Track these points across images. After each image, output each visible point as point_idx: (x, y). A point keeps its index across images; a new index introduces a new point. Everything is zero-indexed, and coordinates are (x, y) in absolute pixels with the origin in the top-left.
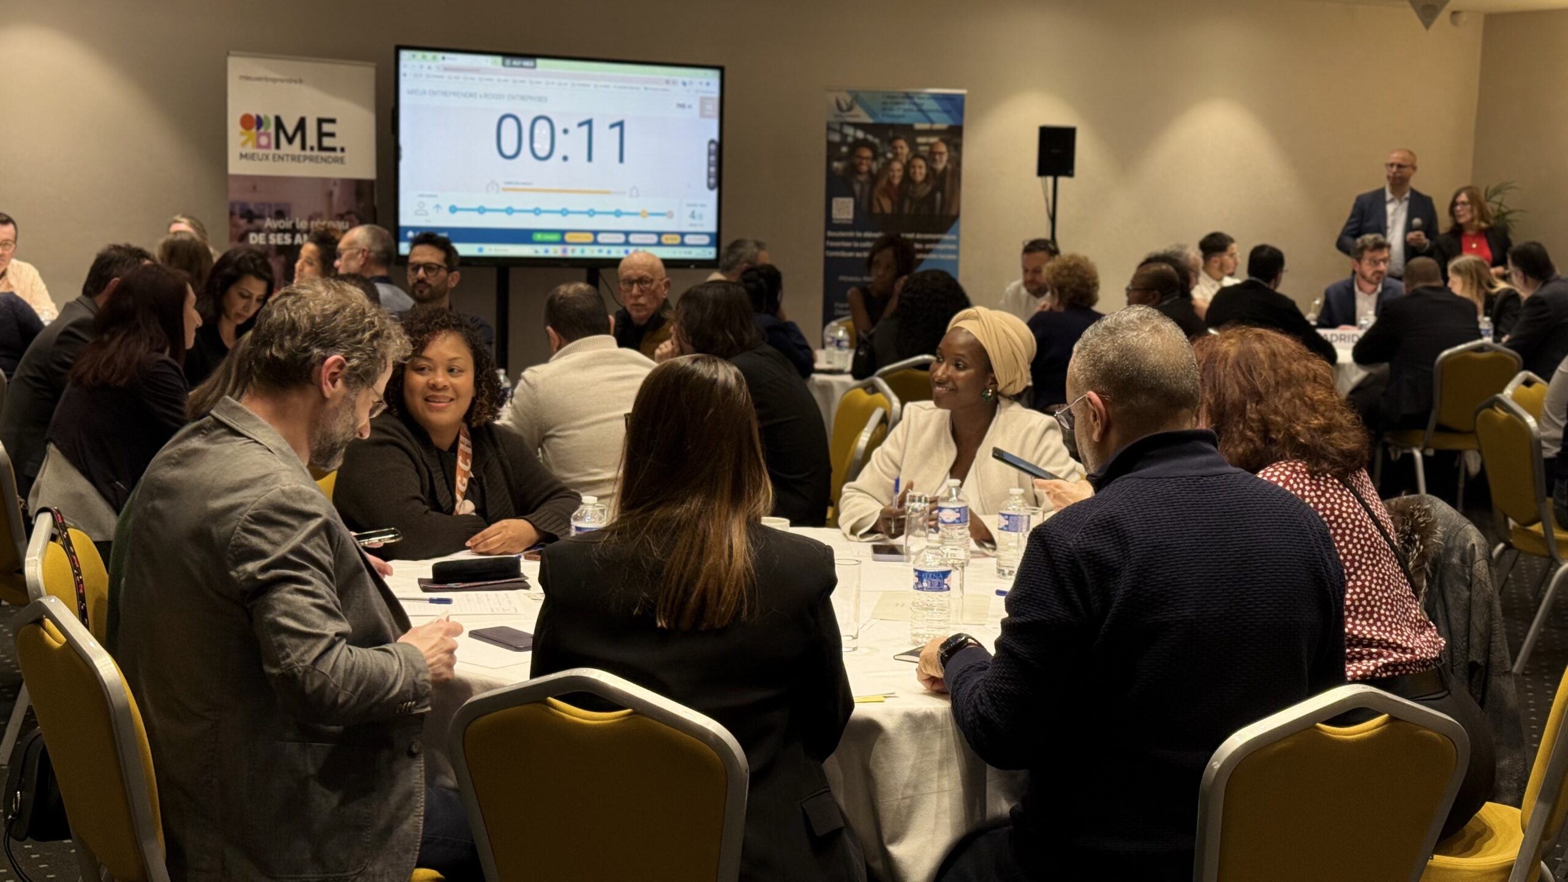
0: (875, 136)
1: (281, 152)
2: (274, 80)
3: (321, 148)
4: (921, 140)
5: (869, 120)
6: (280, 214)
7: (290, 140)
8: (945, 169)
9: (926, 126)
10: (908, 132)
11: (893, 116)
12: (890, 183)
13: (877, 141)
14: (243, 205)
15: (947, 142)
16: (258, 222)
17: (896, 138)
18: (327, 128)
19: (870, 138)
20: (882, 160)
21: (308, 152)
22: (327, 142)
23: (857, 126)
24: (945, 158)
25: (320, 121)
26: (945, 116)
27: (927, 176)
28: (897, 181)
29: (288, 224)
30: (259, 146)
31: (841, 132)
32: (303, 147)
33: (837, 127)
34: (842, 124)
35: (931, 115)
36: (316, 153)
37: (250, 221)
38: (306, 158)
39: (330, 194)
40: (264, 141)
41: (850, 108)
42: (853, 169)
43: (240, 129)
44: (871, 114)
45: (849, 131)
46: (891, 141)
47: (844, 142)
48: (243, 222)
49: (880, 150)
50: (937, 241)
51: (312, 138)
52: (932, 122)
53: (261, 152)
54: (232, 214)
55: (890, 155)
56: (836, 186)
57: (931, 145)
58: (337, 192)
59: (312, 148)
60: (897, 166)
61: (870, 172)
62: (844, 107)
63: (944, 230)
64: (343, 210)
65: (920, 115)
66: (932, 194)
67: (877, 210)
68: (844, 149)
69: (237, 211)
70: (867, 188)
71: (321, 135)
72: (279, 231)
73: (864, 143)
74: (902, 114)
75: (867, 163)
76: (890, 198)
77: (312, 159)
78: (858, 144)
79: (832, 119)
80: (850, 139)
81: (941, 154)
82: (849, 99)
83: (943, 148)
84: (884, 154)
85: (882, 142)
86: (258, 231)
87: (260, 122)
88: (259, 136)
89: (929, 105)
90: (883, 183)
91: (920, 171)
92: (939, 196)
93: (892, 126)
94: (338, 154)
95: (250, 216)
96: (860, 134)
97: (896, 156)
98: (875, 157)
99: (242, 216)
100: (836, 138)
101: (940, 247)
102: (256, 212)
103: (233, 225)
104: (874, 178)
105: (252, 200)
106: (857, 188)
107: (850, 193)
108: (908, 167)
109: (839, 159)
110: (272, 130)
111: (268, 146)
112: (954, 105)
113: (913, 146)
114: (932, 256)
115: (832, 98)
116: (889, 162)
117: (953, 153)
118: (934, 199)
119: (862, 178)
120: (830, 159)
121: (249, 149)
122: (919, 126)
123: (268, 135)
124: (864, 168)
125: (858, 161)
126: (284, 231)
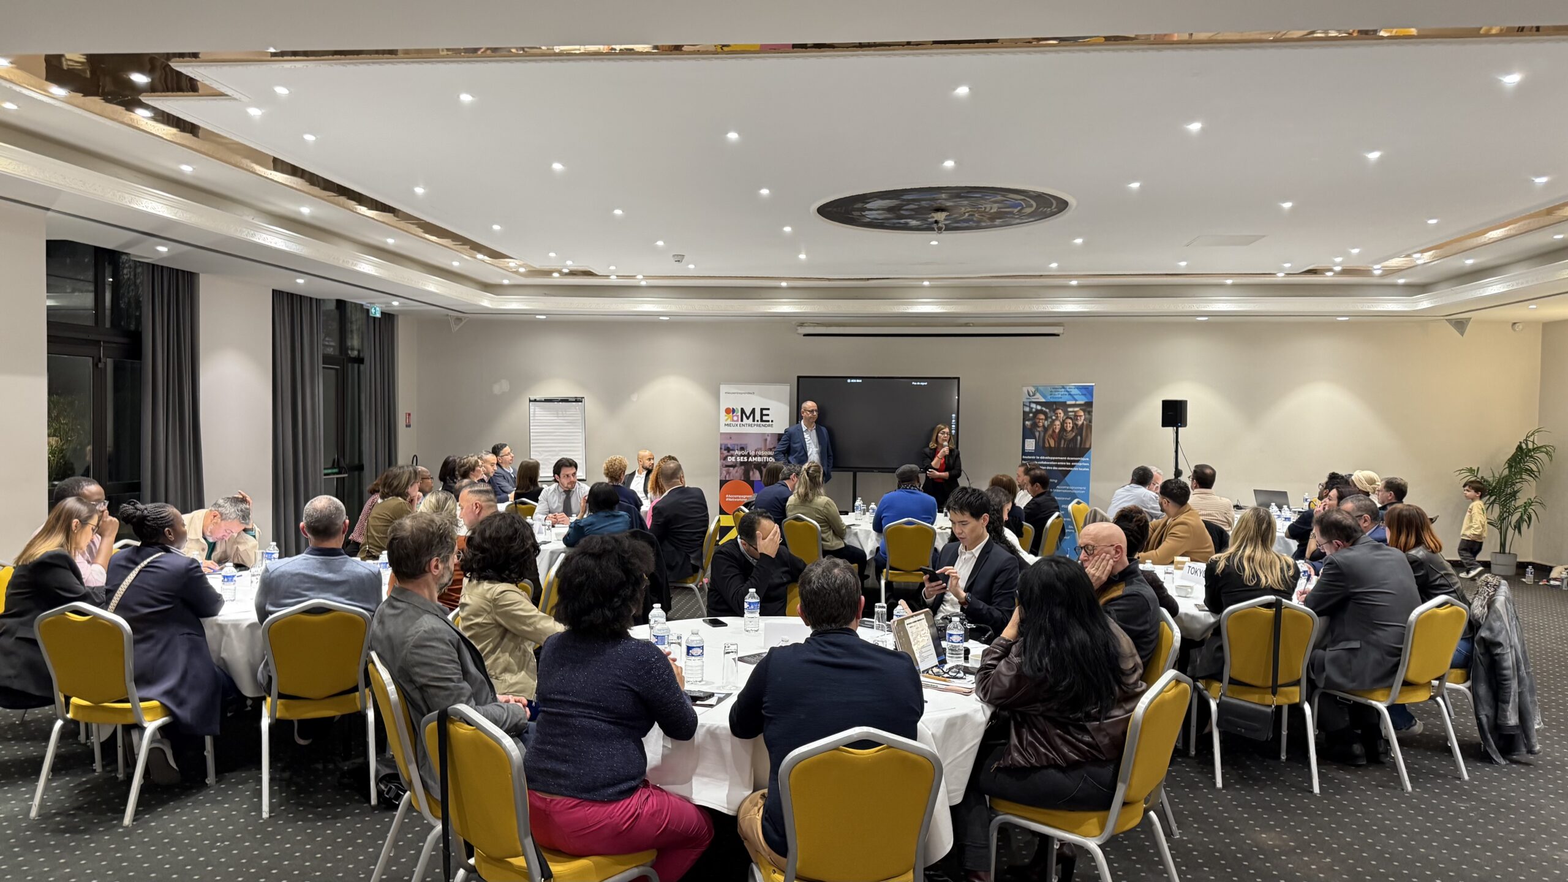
0: (1046, 408)
1: (743, 423)
2: (741, 393)
3: (762, 420)
4: (1070, 409)
5: (1043, 400)
6: (742, 449)
7: (748, 418)
8: (1083, 423)
9: (1073, 402)
10: (1064, 405)
11: (1056, 398)
12: (1054, 431)
13: (1047, 410)
14: (726, 445)
15: (1084, 411)
16: (731, 452)
17: (1057, 409)
18: (765, 412)
19: (1044, 409)
20: (1050, 420)
21: (756, 423)
22: (765, 418)
23: (1037, 403)
24: (1083, 418)
25: (762, 410)
26: (1083, 397)
27: (1073, 427)
28: (1057, 431)
29: (746, 453)
30: (733, 421)
31: (1030, 407)
32: (754, 421)
33: (1028, 404)
34: (1030, 402)
35: (1076, 397)
36: (759, 423)
37: (728, 452)
38: (754, 425)
39: (766, 440)
40: (735, 418)
41: (1034, 395)
42: (1035, 425)
43: (725, 413)
44: (1044, 397)
45: (1033, 406)
46: (1054, 411)
47: (1031, 412)
48: (725, 452)
49: (1049, 415)
50: (1078, 461)
51: (758, 417)
52: (1076, 400)
53: (734, 423)
54: (721, 449)
55: (1054, 418)
56: (1027, 433)
57: (1075, 412)
58: (769, 439)
59: (758, 421)
60: (1057, 423)
61: (1044, 426)
62: (1031, 394)
63: (1082, 456)
64: (772, 447)
65: (1070, 397)
66: (1075, 437)
67: (1047, 445)
68: (1031, 415)
69: (723, 447)
70: (1042, 434)
71: (762, 415)
72: (741, 456)
73: (1041, 412)
74: (1060, 396)
75: (1042, 421)
76: (1054, 439)
77: (757, 425)
78: (1038, 412)
79: (1025, 400)
80: (1034, 410)
81: (1081, 416)
82: (1033, 390)
83: (1082, 413)
84: (1051, 417)
85: (1050, 411)
86: (732, 456)
87: (734, 411)
88: (733, 417)
89: (1075, 391)
90: (1050, 432)
91: (1069, 425)
92: (1079, 438)
93: (1055, 403)
94: (770, 423)
95: (728, 449)
96: (1039, 407)
97: (1057, 417)
98: (1046, 419)
99: (725, 450)
100: (1027, 409)
101: (1080, 464)
102: (731, 448)
103: (721, 453)
104: (1046, 429)
105: (729, 443)
106: (1037, 434)
107: (1034, 437)
108: (1063, 423)
109: (1028, 420)
110: (739, 414)
111: (737, 421)
112: (1088, 391)
113: (1066, 412)
114: (1075, 469)
115: (1025, 390)
116: (1053, 421)
117: (1087, 416)
118: (1077, 440)
119: (1039, 429)
120: (1024, 420)
121: (729, 422)
122: (1068, 403)
123: (738, 416)
124: (1041, 424)
125: (1037, 421)
126: (744, 456)
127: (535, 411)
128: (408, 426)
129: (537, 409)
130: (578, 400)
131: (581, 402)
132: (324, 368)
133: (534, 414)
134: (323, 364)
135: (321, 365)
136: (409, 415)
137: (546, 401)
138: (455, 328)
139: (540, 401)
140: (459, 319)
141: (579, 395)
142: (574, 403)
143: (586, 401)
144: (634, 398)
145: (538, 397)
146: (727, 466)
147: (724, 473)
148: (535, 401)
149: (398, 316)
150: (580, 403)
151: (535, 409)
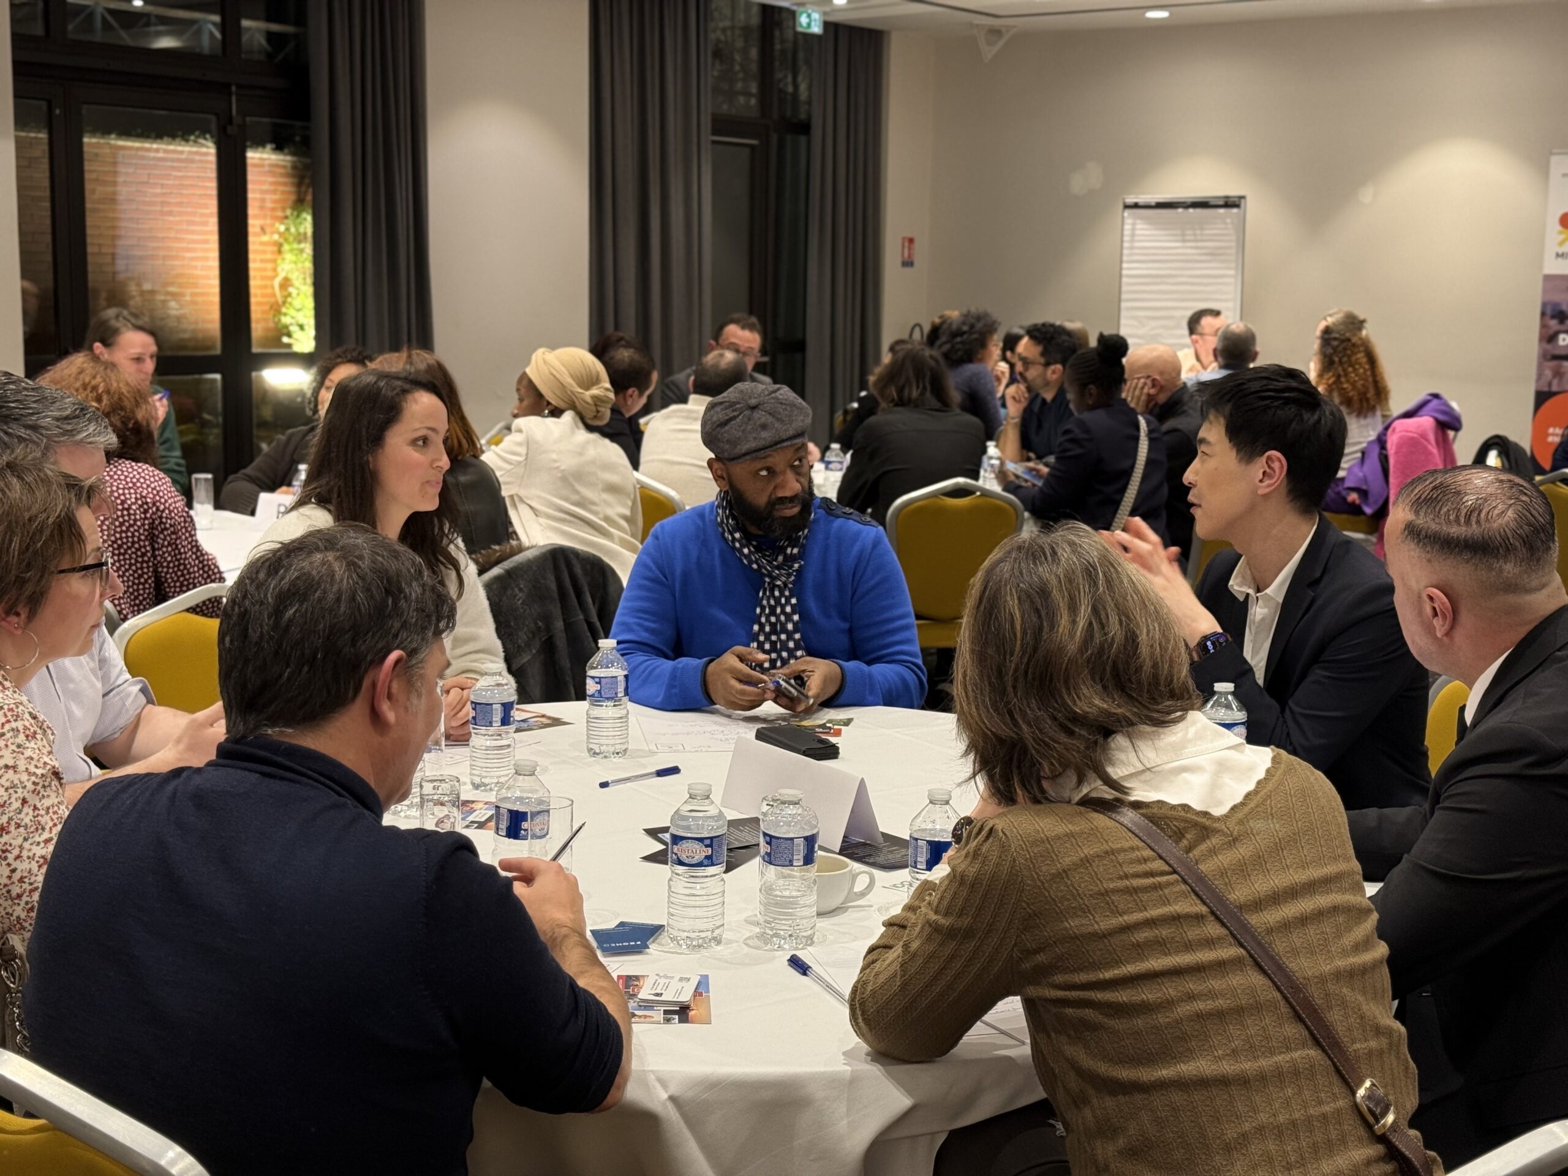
14: (1555, 305)
37: (1561, 322)
43: (1559, 228)
48: (1553, 324)
54: (1544, 314)
69: (1549, 311)
95: (1559, 317)
99: (1553, 317)
103: (1544, 327)
105: (1565, 300)
127: (1133, 230)
128: (908, 263)
129: (1140, 225)
130: (1230, 203)
131: (1237, 206)
132: (714, 142)
133: (1133, 235)
134: (715, 132)
135: (708, 137)
136: (911, 241)
137: (1161, 205)
138: (989, 52)
139: (1147, 207)
140: (996, 32)
141: (1232, 191)
142: (1222, 211)
143: (1252, 206)
144: (1367, 195)
145: (1142, 199)
146: (1556, 357)
147: (1548, 373)
148: (1136, 206)
149: (889, 33)
150: (1235, 210)
151: (1134, 224)
